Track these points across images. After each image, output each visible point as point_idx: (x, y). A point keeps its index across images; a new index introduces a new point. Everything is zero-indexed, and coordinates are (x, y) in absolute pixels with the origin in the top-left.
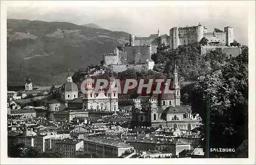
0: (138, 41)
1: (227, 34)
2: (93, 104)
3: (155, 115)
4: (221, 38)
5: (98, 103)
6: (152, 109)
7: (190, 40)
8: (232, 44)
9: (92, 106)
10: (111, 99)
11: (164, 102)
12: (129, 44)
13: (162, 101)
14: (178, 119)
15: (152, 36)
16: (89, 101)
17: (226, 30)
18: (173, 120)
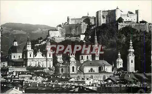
0: (73, 21)
1: (138, 15)
2: (32, 62)
3: (73, 67)
4: (133, 18)
5: (36, 62)
6: (71, 62)
7: (111, 19)
8: (141, 22)
9: (31, 64)
10: (47, 59)
11: (82, 57)
12: (67, 23)
13: (81, 56)
14: (94, 71)
15: (83, 17)
16: (28, 60)
17: (137, 12)
18: (89, 72)
